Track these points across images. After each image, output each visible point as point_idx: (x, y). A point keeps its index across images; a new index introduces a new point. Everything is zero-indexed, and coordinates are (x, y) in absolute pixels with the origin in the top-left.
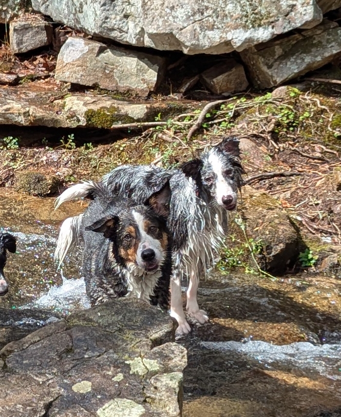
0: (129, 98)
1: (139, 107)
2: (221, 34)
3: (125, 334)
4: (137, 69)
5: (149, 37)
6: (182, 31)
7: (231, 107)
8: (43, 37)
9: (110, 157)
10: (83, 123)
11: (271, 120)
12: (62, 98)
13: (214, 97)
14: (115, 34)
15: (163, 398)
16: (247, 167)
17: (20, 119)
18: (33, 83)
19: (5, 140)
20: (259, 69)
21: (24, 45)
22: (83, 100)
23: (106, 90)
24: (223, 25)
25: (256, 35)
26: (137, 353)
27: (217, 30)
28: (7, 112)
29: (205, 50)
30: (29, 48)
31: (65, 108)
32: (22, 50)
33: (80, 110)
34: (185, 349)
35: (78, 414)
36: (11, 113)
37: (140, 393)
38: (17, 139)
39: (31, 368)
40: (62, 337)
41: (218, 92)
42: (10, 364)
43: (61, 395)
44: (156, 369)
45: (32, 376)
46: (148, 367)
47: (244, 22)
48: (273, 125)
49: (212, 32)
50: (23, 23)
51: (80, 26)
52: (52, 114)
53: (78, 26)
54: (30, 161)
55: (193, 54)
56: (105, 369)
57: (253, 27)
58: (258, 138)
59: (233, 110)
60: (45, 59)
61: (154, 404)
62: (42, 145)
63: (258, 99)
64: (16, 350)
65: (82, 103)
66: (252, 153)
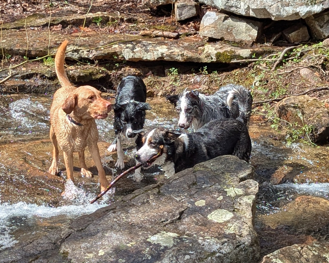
0: (241, 45)
1: (246, 51)
2: (293, 9)
3: (225, 175)
4: (246, 29)
5: (252, 11)
6: (271, 7)
7: (299, 50)
8: (194, 11)
9: (230, 79)
10: (214, 60)
11: (321, 57)
12: (203, 45)
13: (290, 45)
14: (233, 9)
15: (244, 209)
16: (307, 84)
17: (179, 58)
18: (187, 38)
19: (170, 70)
20: (315, 28)
21: (183, 16)
22: (214, 47)
23: (228, 41)
24: (294, 4)
25: (313, 9)
26: (231, 185)
27: (291, 7)
28: (171, 54)
29: (284, 18)
30: (186, 17)
31: (204, 51)
32: (182, 19)
33: (213, 53)
34: (257, 183)
35: (197, 217)
36: (173, 55)
37: (231, 207)
38: (177, 69)
39: (173, 193)
40: (191, 177)
41: (292, 42)
42: (162, 191)
43: (189, 207)
44: (241, 193)
45: (174, 197)
46: (237, 193)
47: (306, 2)
48: (322, 61)
49: (288, 7)
50: (182, 3)
51: (214, 5)
52: (197, 55)
53: (213, 5)
54: (184, 81)
55: (277, 20)
56: (213, 194)
57: (311, 4)
58: (314, 68)
59: (300, 52)
60: (194, 24)
61: (239, 212)
62: (192, 73)
63: (314, 46)
64: (165, 184)
65: (214, 48)
66: (310, 76)
